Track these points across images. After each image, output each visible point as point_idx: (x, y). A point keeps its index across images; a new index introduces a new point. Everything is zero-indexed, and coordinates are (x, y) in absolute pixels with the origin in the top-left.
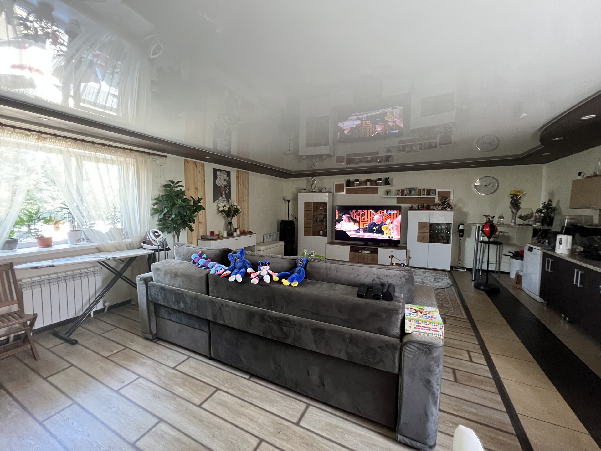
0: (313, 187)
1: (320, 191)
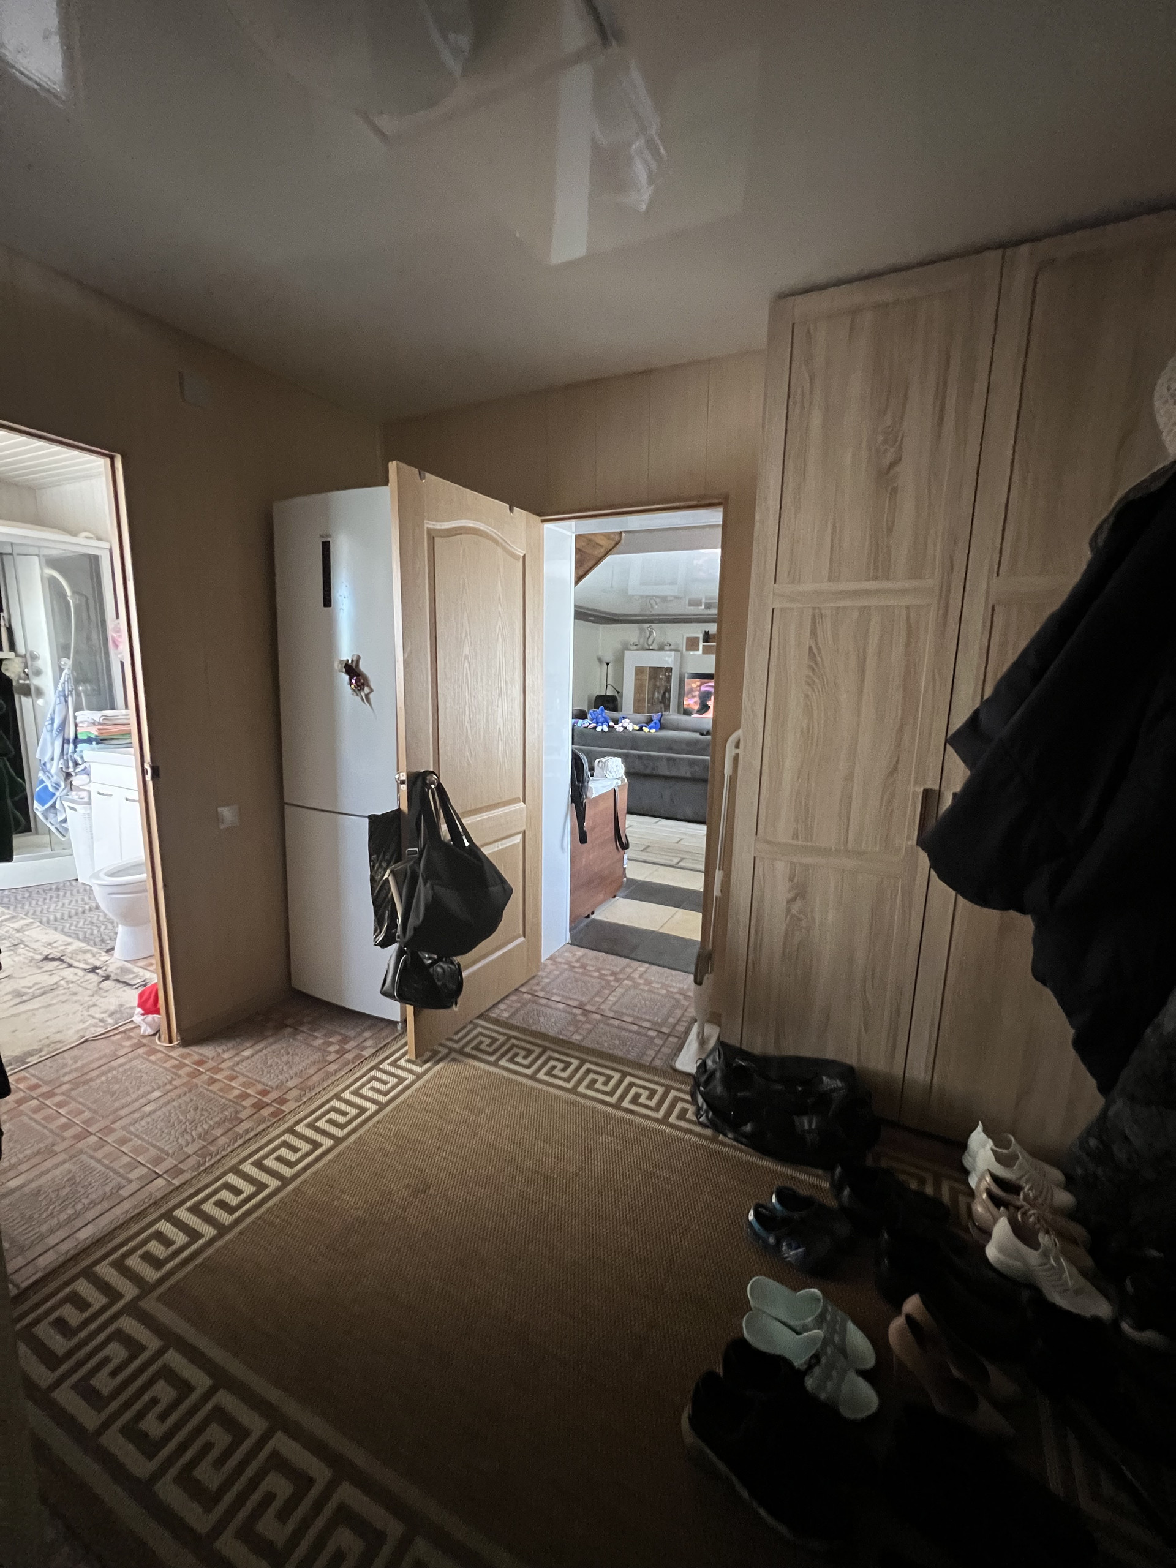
0: (650, 642)
1: (661, 648)
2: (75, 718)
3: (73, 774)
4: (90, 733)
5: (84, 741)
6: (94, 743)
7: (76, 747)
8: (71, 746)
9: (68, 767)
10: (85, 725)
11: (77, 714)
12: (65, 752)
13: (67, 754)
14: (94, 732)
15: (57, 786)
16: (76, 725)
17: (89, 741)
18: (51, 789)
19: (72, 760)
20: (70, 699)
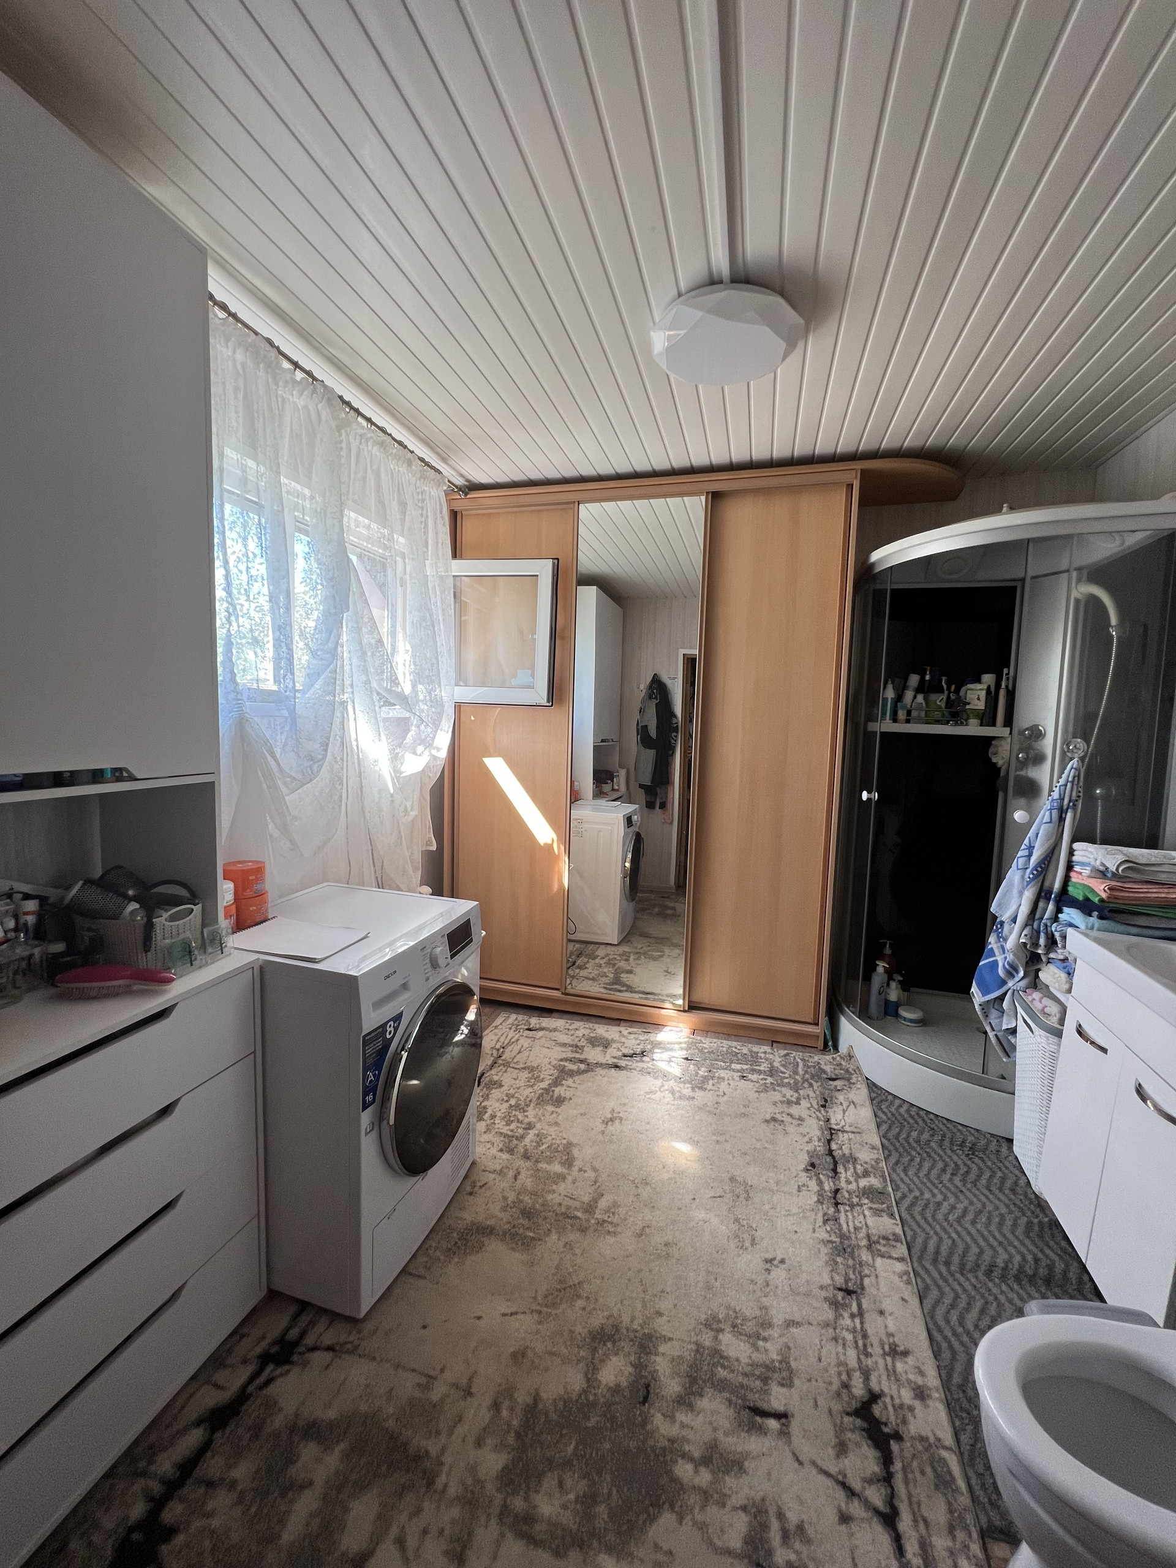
2: (1071, 852)
3: (1044, 958)
4: (1093, 891)
5: (1074, 903)
6: (1095, 913)
7: (1059, 910)
8: (1051, 907)
9: (1036, 945)
10: (1087, 871)
11: (1076, 846)
12: (1037, 916)
13: (1042, 918)
14: (1100, 889)
15: (1012, 971)
16: (1070, 867)
17: (1086, 907)
18: (1001, 972)
19: (1046, 933)
20: (1069, 816)
